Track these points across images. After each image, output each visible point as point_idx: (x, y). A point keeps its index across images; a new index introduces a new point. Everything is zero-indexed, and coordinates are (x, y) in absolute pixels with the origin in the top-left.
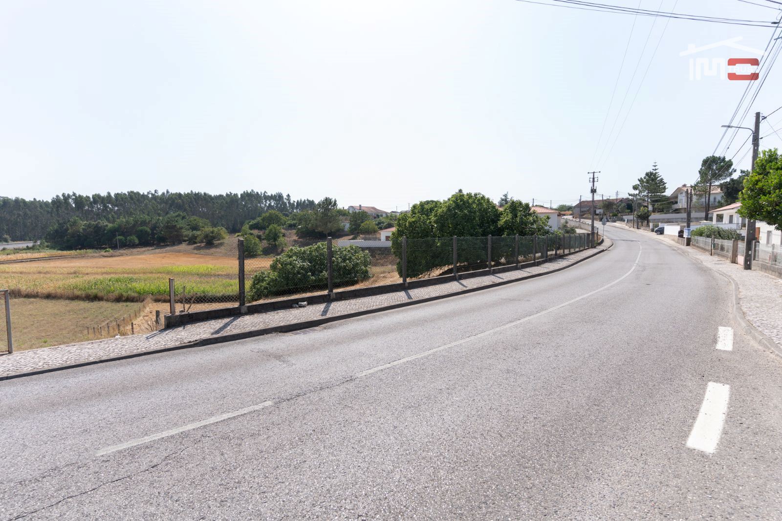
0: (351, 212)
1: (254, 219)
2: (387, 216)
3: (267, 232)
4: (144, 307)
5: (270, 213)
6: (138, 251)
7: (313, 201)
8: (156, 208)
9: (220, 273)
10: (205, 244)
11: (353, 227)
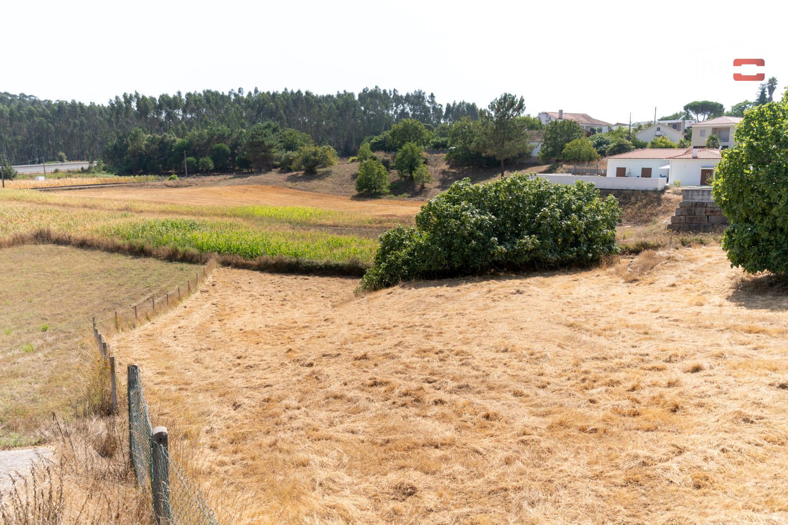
0: (544, 123)
1: (377, 134)
3: (399, 155)
4: (205, 275)
5: (405, 123)
6: (211, 181)
7: (474, 104)
8: (239, 115)
9: (324, 221)
10: (303, 172)
11: (550, 149)
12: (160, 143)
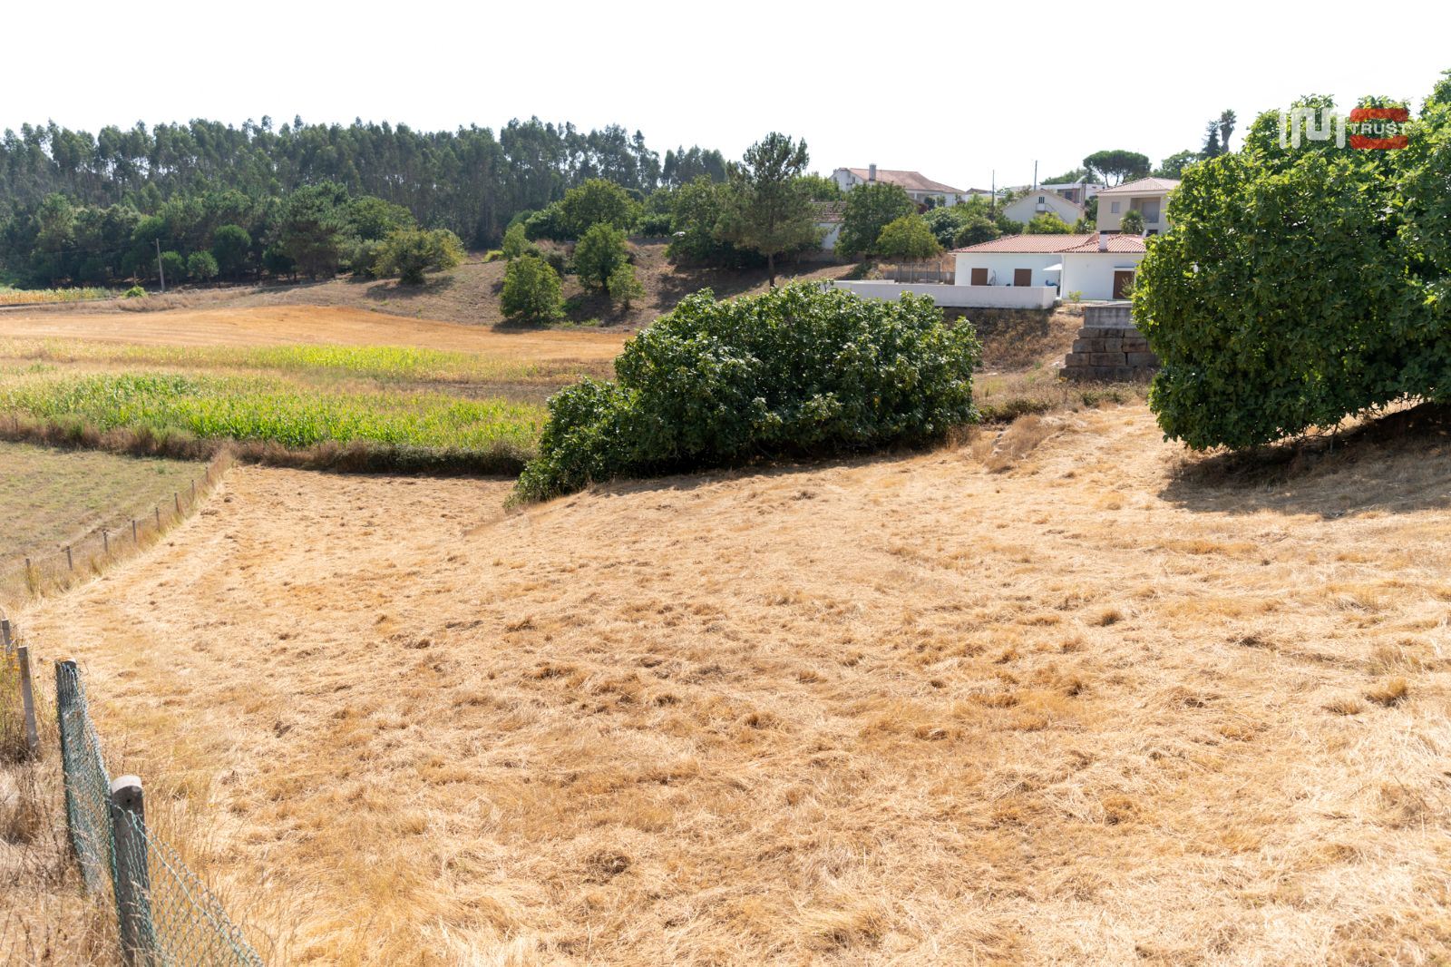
0: (843, 187)
1: (538, 207)
2: (960, 202)
3: (580, 246)
4: (209, 481)
5: (590, 188)
6: (214, 298)
7: (716, 153)
8: (263, 169)
9: (442, 373)
10: (397, 280)
11: (855, 236)
12: (105, 224)
